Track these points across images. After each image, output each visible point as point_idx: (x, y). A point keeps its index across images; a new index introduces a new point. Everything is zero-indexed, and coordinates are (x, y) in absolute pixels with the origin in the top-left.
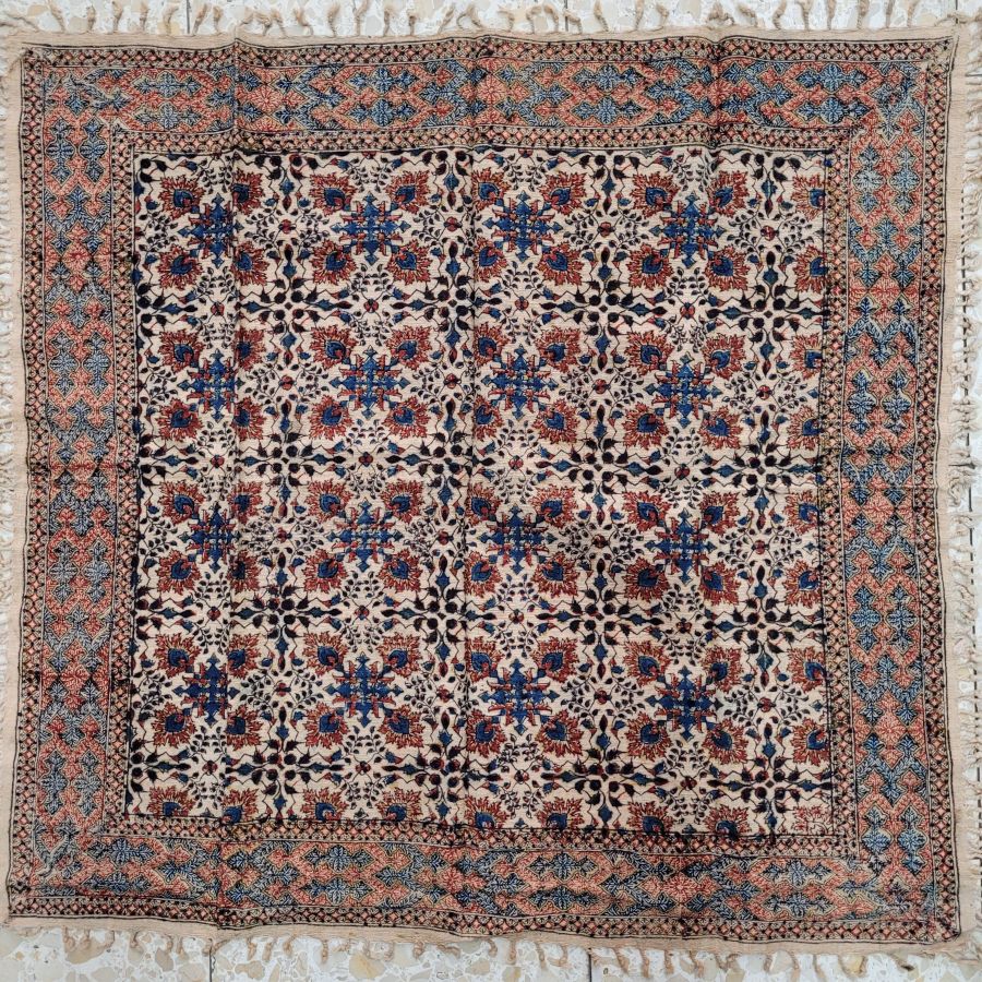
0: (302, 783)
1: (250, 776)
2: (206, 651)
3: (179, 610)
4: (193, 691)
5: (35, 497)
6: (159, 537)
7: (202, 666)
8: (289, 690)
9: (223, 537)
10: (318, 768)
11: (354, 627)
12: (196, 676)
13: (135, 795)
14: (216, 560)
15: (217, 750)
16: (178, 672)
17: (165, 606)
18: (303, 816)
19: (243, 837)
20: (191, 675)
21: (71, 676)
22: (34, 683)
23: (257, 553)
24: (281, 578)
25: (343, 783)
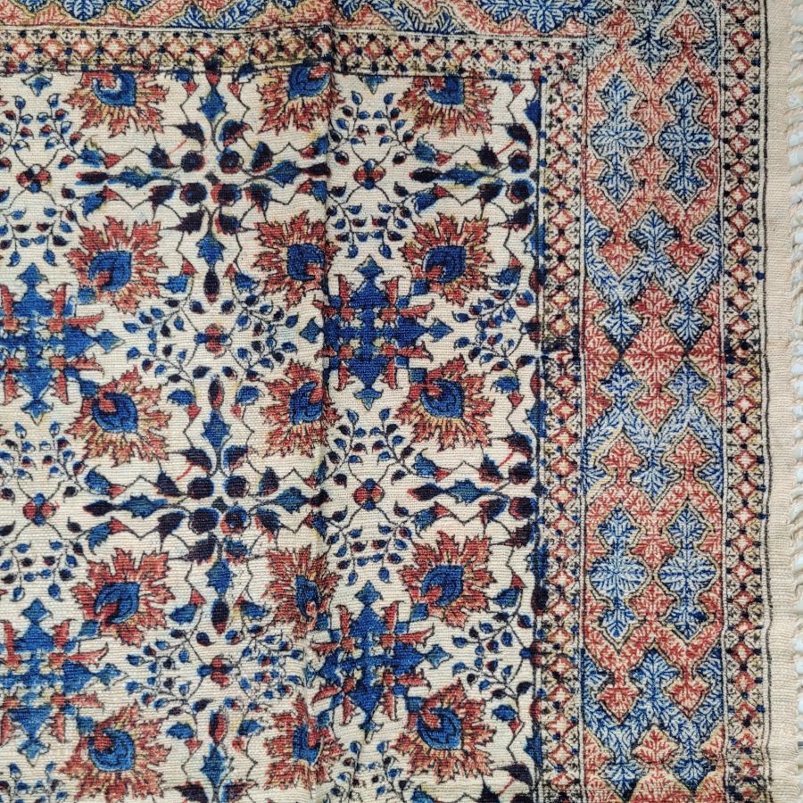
0: (167, 147)
1: (276, 160)
2: (384, 414)
3: (444, 500)
4: (409, 331)
5: (754, 730)
6: (490, 656)
7: (393, 383)
8: (201, 338)
9: (350, 663)
10: (133, 178)
11: (57, 478)
12: (405, 361)
13: (522, 118)
14: (367, 612)
15: (356, 210)
16: (442, 370)
17: (475, 508)
18: (161, 79)
19: (286, 35)
20: (415, 363)
21: (661, 356)
22: (735, 342)
23: (273, 631)
24: (220, 579)
25: (79, 147)
